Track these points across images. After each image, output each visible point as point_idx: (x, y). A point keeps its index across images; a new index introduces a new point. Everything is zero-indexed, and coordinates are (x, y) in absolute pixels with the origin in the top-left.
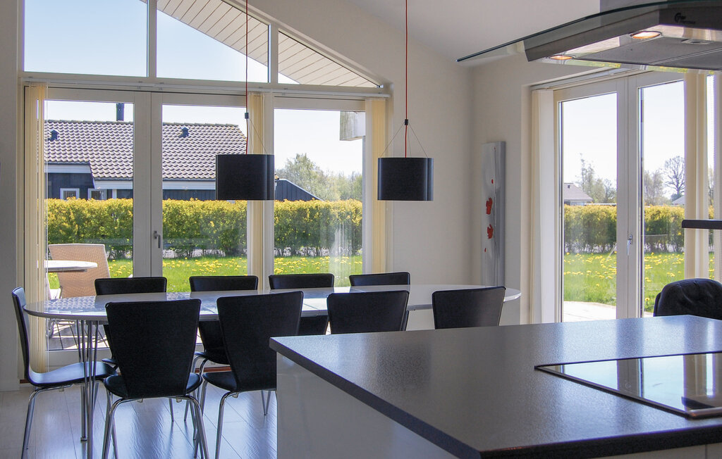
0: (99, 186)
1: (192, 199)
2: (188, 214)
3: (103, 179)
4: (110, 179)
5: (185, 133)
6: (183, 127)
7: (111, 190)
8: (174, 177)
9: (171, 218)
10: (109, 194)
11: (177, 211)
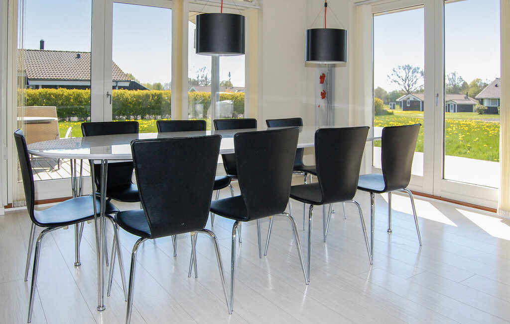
0: (31, 83)
1: (87, 89)
2: (85, 97)
3: (34, 79)
4: (38, 79)
5: (79, 56)
6: (77, 53)
7: (38, 86)
8: (74, 78)
9: (75, 99)
10: (37, 87)
11: (79, 95)
